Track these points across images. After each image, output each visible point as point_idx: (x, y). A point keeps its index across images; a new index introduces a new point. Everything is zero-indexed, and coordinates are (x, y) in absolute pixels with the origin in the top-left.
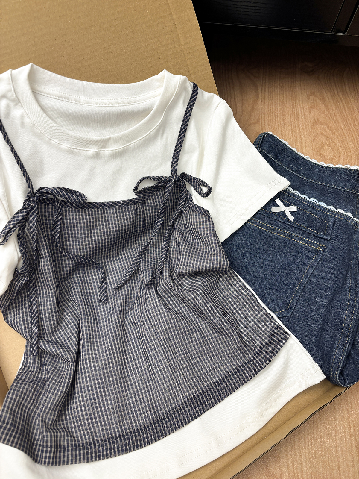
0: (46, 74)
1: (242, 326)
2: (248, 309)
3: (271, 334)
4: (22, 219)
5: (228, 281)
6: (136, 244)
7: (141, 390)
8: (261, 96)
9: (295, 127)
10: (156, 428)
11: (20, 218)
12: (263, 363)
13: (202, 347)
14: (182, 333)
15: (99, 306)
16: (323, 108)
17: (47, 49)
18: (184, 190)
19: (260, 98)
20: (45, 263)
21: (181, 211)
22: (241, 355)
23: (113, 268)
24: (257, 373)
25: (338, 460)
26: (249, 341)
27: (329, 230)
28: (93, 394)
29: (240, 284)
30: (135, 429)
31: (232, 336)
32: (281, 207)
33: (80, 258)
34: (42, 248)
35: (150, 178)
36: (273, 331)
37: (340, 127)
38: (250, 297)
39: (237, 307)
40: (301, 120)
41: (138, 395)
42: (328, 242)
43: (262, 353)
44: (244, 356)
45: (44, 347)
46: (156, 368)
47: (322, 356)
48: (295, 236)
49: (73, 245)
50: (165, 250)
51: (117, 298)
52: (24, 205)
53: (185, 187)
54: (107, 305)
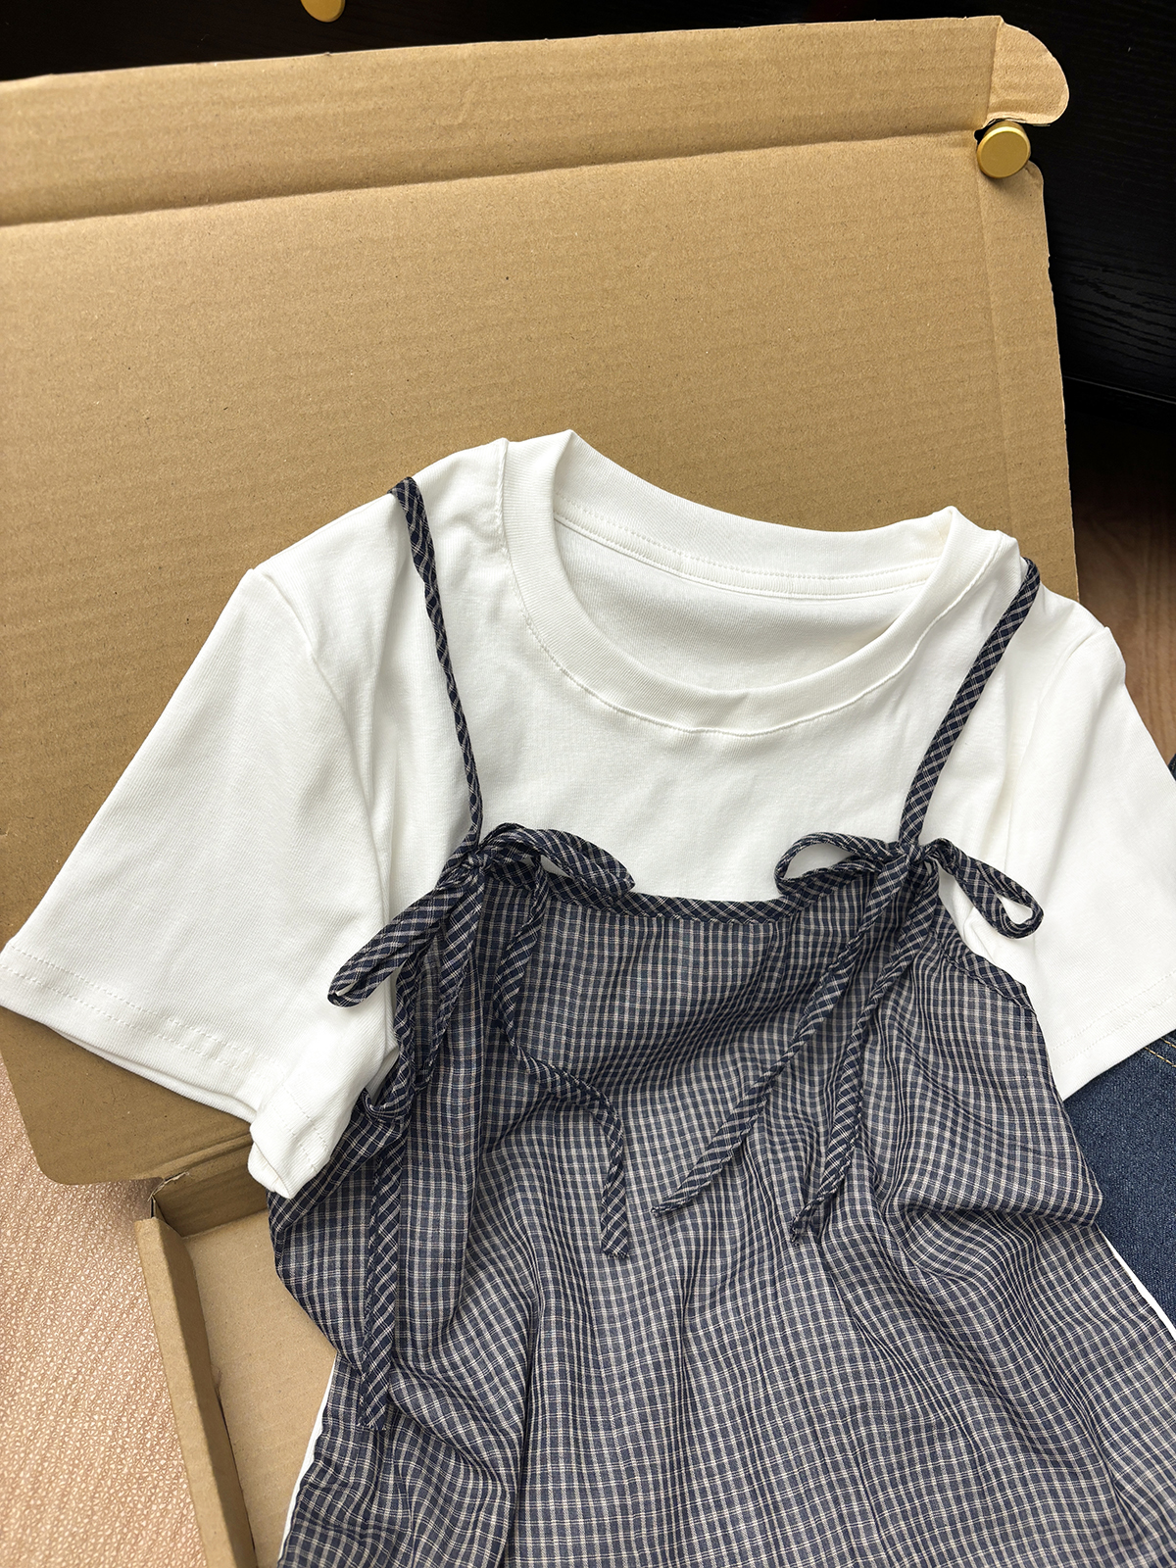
0: (604, 470)
1: (1116, 1438)
2: (1139, 1376)
4: (434, 925)
5: (1071, 1256)
6: (732, 1052)
11: (430, 921)
13: (969, 1495)
14: (906, 1432)
15: (600, 1265)
17: (618, 393)
18: (930, 894)
20: (461, 1086)
21: (910, 967)
23: (648, 1127)
26: (1144, 1504)
29: (1117, 1276)
31: (1087, 1476)
33: (563, 1080)
34: (461, 1030)
35: (837, 841)
38: (1153, 1331)
39: (1102, 1362)
45: (408, 1400)
49: (548, 1030)
50: (852, 1101)
51: (666, 1248)
52: (443, 879)
53: (937, 887)
54: (630, 1266)
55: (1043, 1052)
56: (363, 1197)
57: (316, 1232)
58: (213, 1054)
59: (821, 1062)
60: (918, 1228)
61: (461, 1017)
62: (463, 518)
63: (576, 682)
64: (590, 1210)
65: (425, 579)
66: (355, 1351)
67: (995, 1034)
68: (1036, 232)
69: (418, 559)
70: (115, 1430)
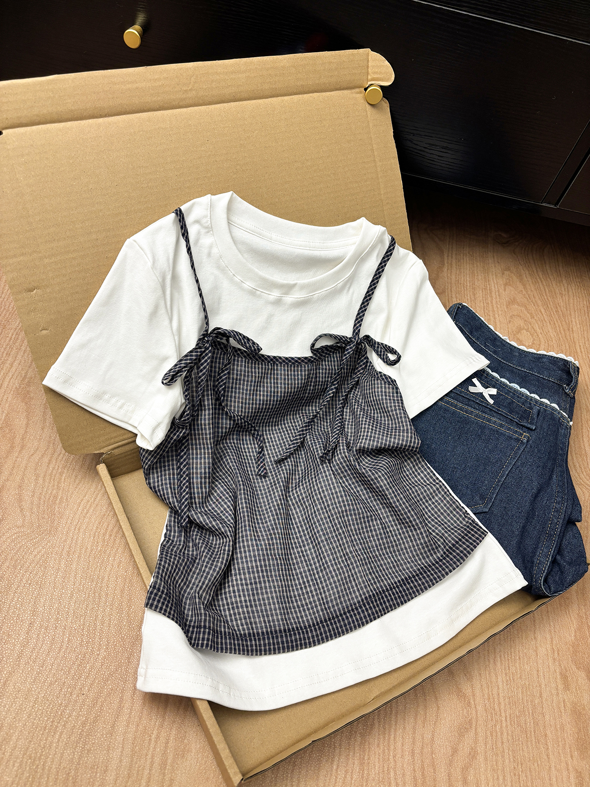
0: (242, 205)
1: (429, 520)
3: (465, 530)
4: (195, 359)
5: (414, 466)
6: (299, 414)
7: (308, 582)
8: (448, 263)
9: (488, 303)
10: (328, 625)
11: (194, 358)
12: (455, 563)
13: (382, 539)
14: (360, 518)
15: (257, 479)
16: (521, 287)
17: (247, 179)
18: (364, 355)
19: (446, 265)
20: (207, 417)
21: (358, 380)
22: (428, 554)
23: (271, 438)
24: (447, 574)
25: (540, 686)
26: (438, 537)
27: (533, 419)
28: (255, 578)
29: (429, 471)
30: (303, 626)
31: (419, 529)
32: (478, 387)
33: (241, 419)
34: (206, 398)
35: (331, 336)
36: (468, 527)
37: (540, 311)
38: (441, 487)
39: (424, 498)
40: (495, 296)
41: (305, 587)
42: (533, 432)
43: (454, 551)
44: (432, 555)
45: (195, 517)
46: (328, 555)
47: (524, 561)
48: (496, 421)
49: (235, 402)
50: (340, 423)
51: (279, 472)
52: (197, 345)
53: (366, 353)
54: (267, 479)
55: (402, 400)
56: (174, 458)
57: (159, 470)
58: (121, 407)
59: (330, 416)
60: (363, 459)
61: (206, 393)
62: (197, 222)
63: (238, 279)
64: (253, 463)
65: (186, 241)
66: (176, 504)
67: (386, 396)
68: (388, 122)
69: (183, 235)
70: (94, 537)
